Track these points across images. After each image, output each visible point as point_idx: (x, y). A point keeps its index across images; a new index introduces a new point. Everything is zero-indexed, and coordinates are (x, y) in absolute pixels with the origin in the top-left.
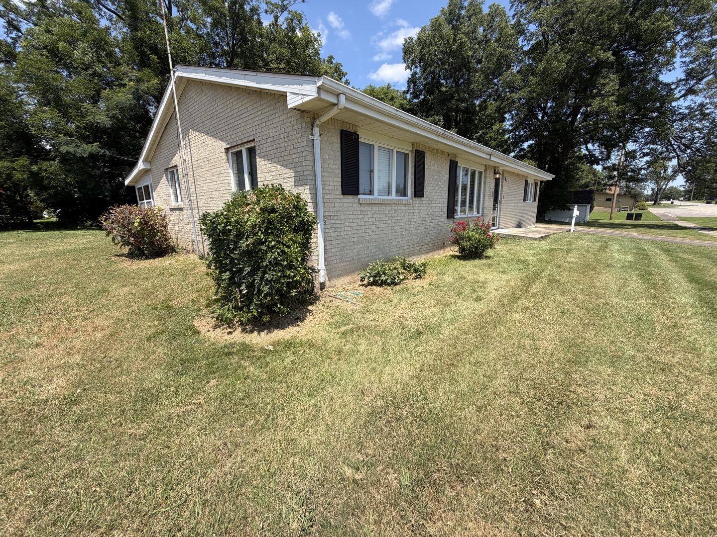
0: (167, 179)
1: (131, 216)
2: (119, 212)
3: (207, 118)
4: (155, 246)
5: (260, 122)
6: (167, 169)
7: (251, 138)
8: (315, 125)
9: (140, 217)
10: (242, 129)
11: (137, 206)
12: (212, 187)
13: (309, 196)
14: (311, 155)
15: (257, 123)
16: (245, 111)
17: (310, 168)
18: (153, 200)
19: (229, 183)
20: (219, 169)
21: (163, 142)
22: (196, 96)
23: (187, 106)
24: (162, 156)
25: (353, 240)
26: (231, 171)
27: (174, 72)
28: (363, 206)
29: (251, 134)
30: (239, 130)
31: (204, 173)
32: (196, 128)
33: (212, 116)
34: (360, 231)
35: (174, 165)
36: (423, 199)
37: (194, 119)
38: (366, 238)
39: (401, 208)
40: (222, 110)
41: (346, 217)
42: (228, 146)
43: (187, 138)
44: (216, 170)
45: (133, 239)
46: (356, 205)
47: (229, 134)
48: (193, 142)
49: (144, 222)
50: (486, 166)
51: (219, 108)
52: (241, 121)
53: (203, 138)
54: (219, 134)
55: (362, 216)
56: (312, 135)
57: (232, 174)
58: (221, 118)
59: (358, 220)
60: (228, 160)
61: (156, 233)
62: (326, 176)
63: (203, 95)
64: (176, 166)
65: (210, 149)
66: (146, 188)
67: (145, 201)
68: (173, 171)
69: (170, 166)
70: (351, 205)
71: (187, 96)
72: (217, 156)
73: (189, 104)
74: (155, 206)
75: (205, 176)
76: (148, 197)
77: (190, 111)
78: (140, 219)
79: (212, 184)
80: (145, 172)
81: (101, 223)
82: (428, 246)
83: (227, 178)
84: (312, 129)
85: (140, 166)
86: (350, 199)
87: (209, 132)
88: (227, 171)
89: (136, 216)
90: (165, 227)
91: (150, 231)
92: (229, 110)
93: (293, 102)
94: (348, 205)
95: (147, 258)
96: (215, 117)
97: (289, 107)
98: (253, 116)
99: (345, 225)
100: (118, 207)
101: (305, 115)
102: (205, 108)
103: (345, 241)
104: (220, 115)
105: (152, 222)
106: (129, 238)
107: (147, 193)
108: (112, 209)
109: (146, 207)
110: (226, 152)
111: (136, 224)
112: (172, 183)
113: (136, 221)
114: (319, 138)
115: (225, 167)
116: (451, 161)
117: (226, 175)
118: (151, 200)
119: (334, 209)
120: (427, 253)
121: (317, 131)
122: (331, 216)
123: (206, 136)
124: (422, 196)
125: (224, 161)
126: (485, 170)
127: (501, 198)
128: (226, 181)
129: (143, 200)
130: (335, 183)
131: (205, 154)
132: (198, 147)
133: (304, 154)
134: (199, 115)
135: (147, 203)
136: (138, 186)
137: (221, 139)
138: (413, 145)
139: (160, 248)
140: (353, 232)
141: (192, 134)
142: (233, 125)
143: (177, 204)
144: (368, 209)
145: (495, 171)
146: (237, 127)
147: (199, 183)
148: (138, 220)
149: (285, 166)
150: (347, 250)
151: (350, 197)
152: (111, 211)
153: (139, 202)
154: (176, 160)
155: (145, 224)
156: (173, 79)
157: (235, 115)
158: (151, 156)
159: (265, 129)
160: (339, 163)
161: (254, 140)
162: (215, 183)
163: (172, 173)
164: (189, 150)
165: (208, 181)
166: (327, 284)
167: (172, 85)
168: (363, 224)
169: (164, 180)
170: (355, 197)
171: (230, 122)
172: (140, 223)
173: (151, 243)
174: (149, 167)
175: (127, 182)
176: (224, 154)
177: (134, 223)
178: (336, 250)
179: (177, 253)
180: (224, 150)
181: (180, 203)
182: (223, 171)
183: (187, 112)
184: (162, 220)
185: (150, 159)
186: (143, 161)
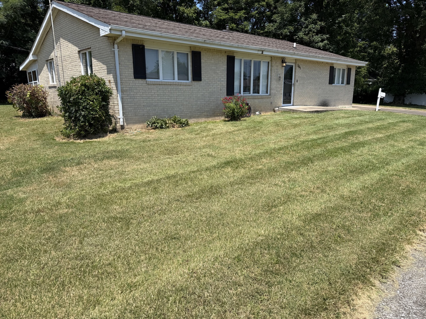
0: (47, 67)
1: (25, 91)
2: (18, 88)
3: (69, 32)
4: (39, 110)
5: (93, 39)
6: (47, 60)
7: (90, 47)
8: (115, 43)
9: (30, 91)
10: (86, 41)
11: (28, 85)
12: (72, 73)
13: (113, 79)
14: (114, 58)
15: (92, 39)
16: (86, 32)
17: (113, 65)
18: (38, 81)
19: (80, 71)
20: (75, 63)
21: (45, 43)
22: (63, 19)
23: (58, 23)
24: (44, 52)
25: (144, 104)
26: (81, 64)
27: (52, 4)
28: (150, 85)
29: (89, 44)
30: (84, 42)
31: (68, 64)
32: (63, 37)
33: (71, 31)
34: (149, 100)
35: (51, 58)
36: (201, 82)
37: (62, 31)
38: (153, 104)
39: (181, 87)
40: (76, 29)
41: (138, 91)
42: (79, 50)
43: (59, 43)
44: (74, 63)
45: (25, 105)
46: (145, 85)
47: (80, 43)
48: (62, 45)
49: (33, 95)
50: (271, 57)
51: (74, 28)
52: (85, 37)
53: (67, 43)
54: (75, 43)
55: (149, 91)
56: (114, 48)
57: (82, 66)
58: (76, 34)
59: (146, 93)
60: (80, 57)
61: (39, 102)
62: (123, 69)
63: (67, 19)
64: (53, 59)
65: (71, 50)
66: (34, 72)
67: (33, 82)
68: (51, 62)
69: (49, 59)
70: (141, 84)
71: (59, 17)
72: (74, 55)
73: (60, 23)
74: (39, 85)
75: (69, 66)
76: (35, 79)
77: (60, 26)
78: (30, 92)
79: (71, 71)
80: (33, 62)
81: (7, 95)
82: (209, 113)
83: (79, 68)
84: (114, 45)
85: (31, 57)
86: (140, 81)
87: (70, 40)
88: (79, 64)
89: (28, 91)
90: (45, 99)
91: (36, 100)
92: (79, 30)
93: (102, 34)
94: (139, 84)
95: (34, 118)
96: (73, 33)
97: (101, 35)
98: (89, 35)
99: (137, 95)
100: (18, 85)
101: (110, 38)
102: (68, 27)
103: (138, 104)
104: (75, 32)
105: (37, 95)
106: (23, 104)
107: (35, 76)
108: (14, 86)
109: (34, 86)
110: (78, 53)
111: (28, 96)
112: (50, 70)
113: (28, 94)
114: (117, 50)
115: (78, 62)
116: (228, 56)
117: (78, 66)
118: (37, 81)
119: (129, 86)
120: (208, 118)
121: (116, 46)
122: (127, 90)
123: (69, 43)
124: (200, 80)
125: (78, 58)
126: (271, 60)
127: (295, 81)
128: (79, 70)
129: (32, 81)
130: (129, 72)
131: (68, 53)
132: (65, 48)
133: (110, 58)
134: (65, 30)
135: (34, 83)
136: (28, 71)
137: (76, 46)
138: (190, 48)
139: (41, 112)
140: (143, 100)
141: (62, 40)
142: (81, 38)
143: (53, 83)
144: (154, 87)
145: (283, 60)
146: (83, 40)
147: (65, 70)
148: (29, 93)
149: (103, 63)
150: (139, 109)
151: (141, 80)
152: (13, 88)
153: (29, 83)
154: (52, 55)
155: (33, 96)
156: (51, 8)
157: (82, 33)
158: (38, 51)
159: (95, 43)
160: (132, 61)
161: (90, 48)
162: (73, 71)
163: (50, 63)
164: (60, 50)
165: (70, 69)
166: (126, 127)
167: (50, 12)
168: (151, 95)
169: (45, 68)
170: (144, 80)
171: (80, 36)
172: (30, 95)
173: (37, 108)
174: (36, 59)
175: (21, 68)
176: (77, 54)
177: (26, 95)
178: (131, 109)
179: (52, 115)
180: (77, 52)
181: (55, 83)
182: (77, 64)
183: (59, 27)
184: (44, 94)
185: (37, 53)
186: (32, 55)
